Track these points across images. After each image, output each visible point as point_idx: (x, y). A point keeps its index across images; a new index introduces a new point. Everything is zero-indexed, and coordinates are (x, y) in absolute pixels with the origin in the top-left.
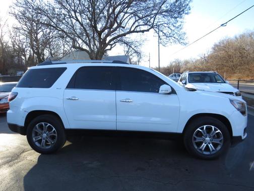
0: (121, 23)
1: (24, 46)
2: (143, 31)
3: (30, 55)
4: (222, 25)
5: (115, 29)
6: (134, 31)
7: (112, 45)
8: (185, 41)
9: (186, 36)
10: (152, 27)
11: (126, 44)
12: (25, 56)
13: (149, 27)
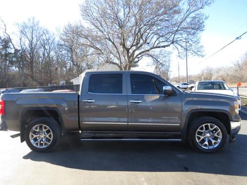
0: (146, 40)
1: (66, 60)
2: (164, 47)
3: (70, 67)
4: (237, 38)
5: (141, 45)
6: (156, 47)
7: (139, 58)
8: (203, 53)
9: (203, 49)
10: (173, 43)
11: (152, 56)
12: (66, 67)
13: (170, 43)
